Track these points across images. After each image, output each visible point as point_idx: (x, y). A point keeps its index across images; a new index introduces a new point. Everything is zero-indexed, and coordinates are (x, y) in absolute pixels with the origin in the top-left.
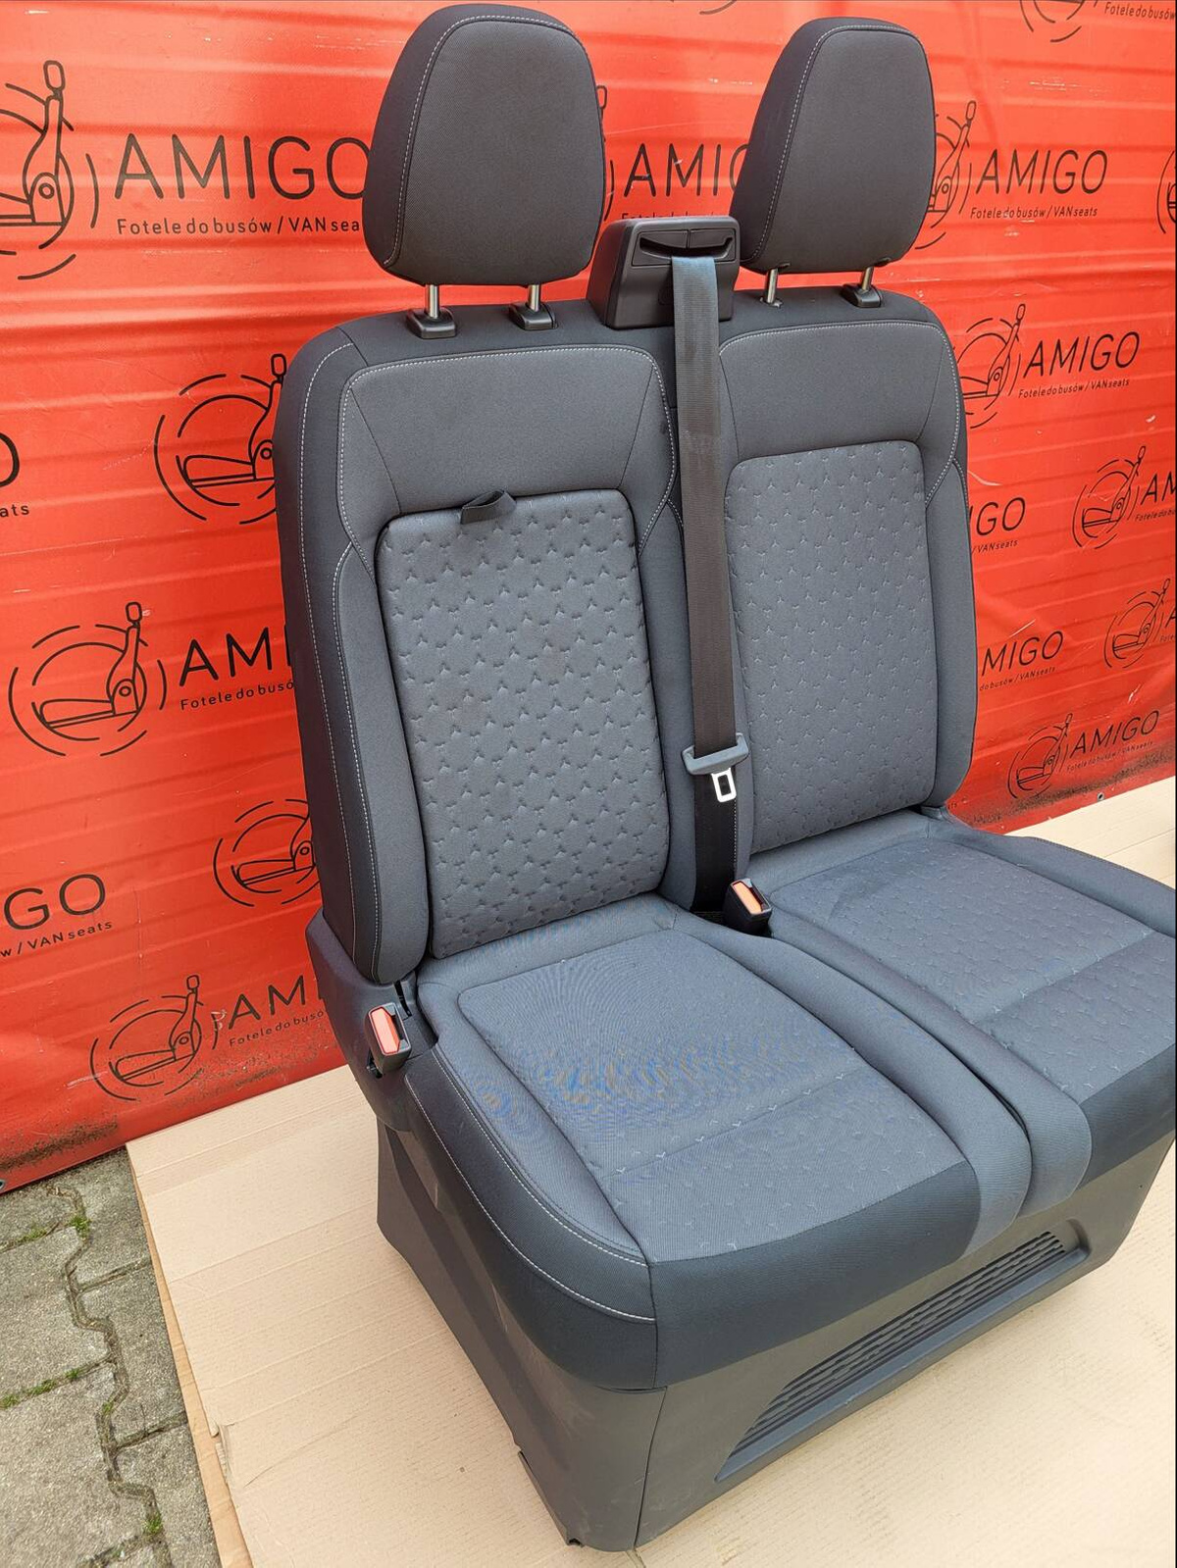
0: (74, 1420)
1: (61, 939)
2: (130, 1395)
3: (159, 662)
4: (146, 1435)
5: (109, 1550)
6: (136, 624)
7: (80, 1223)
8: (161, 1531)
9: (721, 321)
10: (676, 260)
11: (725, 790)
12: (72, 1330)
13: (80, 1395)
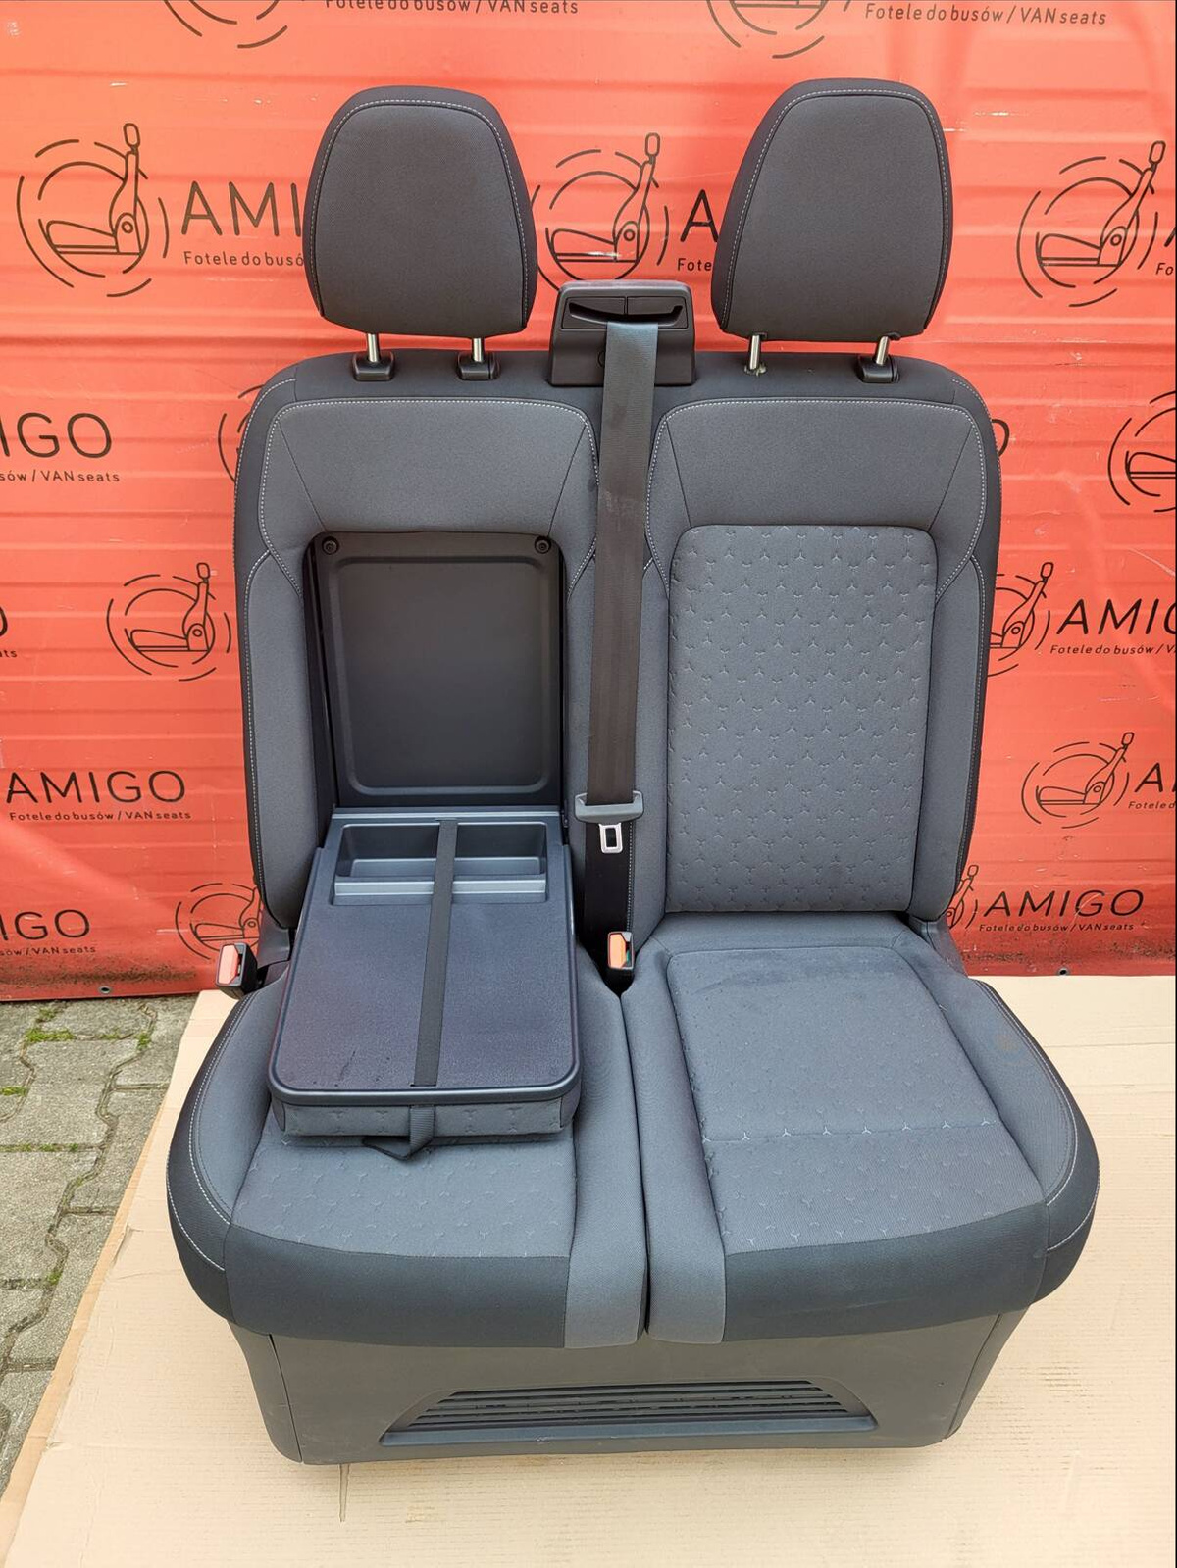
0: (54, 1179)
1: (151, 816)
2: (97, 1179)
3: (225, 614)
4: (90, 1211)
5: (19, 1280)
6: (206, 580)
7: (144, 1041)
8: (56, 1283)
9: (656, 385)
10: (611, 324)
11: (612, 842)
12: (91, 1115)
13: (68, 1164)
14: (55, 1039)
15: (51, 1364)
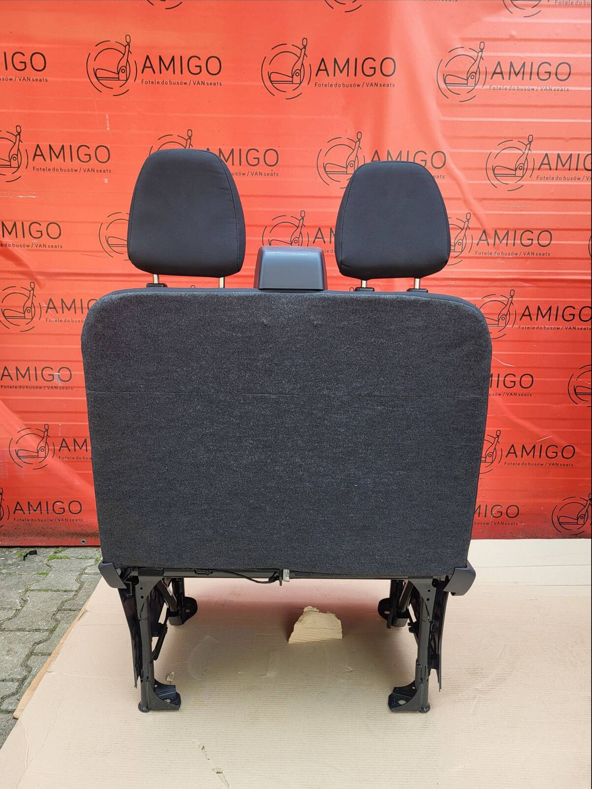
2: (74, 600)
4: (70, 610)
8: (54, 631)
12: (74, 581)
13: (63, 595)
14: (61, 558)
15: (50, 654)
